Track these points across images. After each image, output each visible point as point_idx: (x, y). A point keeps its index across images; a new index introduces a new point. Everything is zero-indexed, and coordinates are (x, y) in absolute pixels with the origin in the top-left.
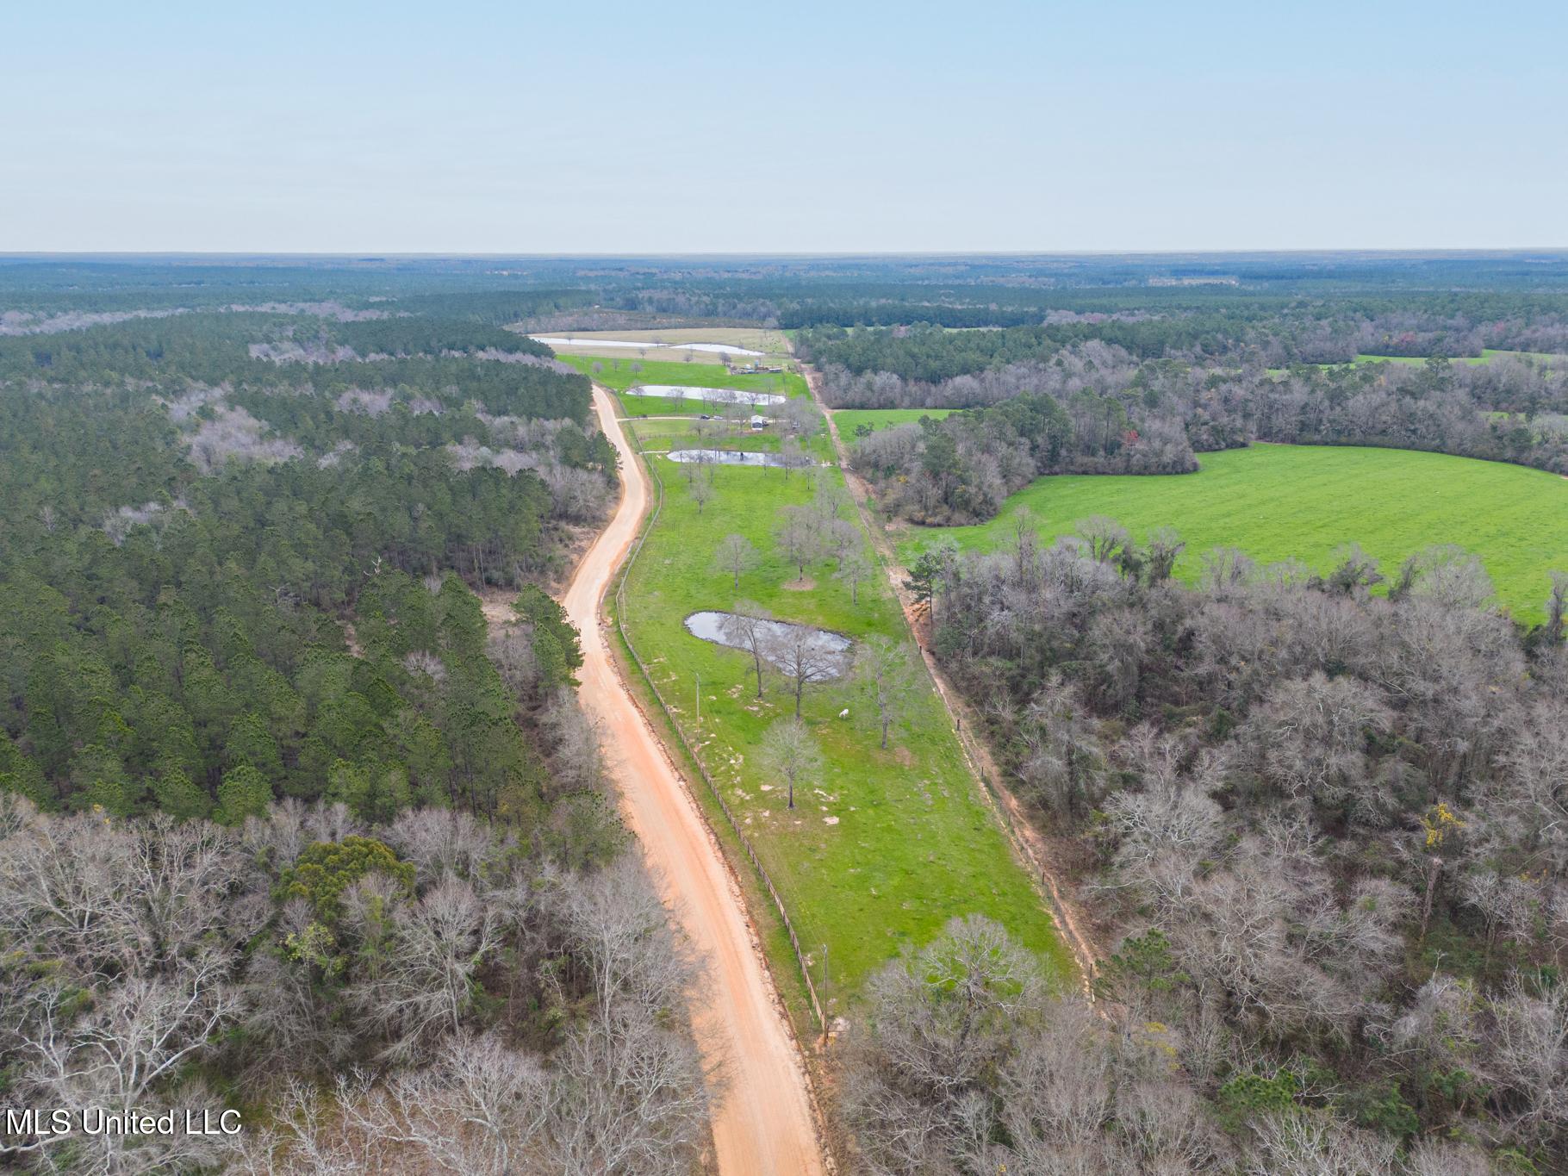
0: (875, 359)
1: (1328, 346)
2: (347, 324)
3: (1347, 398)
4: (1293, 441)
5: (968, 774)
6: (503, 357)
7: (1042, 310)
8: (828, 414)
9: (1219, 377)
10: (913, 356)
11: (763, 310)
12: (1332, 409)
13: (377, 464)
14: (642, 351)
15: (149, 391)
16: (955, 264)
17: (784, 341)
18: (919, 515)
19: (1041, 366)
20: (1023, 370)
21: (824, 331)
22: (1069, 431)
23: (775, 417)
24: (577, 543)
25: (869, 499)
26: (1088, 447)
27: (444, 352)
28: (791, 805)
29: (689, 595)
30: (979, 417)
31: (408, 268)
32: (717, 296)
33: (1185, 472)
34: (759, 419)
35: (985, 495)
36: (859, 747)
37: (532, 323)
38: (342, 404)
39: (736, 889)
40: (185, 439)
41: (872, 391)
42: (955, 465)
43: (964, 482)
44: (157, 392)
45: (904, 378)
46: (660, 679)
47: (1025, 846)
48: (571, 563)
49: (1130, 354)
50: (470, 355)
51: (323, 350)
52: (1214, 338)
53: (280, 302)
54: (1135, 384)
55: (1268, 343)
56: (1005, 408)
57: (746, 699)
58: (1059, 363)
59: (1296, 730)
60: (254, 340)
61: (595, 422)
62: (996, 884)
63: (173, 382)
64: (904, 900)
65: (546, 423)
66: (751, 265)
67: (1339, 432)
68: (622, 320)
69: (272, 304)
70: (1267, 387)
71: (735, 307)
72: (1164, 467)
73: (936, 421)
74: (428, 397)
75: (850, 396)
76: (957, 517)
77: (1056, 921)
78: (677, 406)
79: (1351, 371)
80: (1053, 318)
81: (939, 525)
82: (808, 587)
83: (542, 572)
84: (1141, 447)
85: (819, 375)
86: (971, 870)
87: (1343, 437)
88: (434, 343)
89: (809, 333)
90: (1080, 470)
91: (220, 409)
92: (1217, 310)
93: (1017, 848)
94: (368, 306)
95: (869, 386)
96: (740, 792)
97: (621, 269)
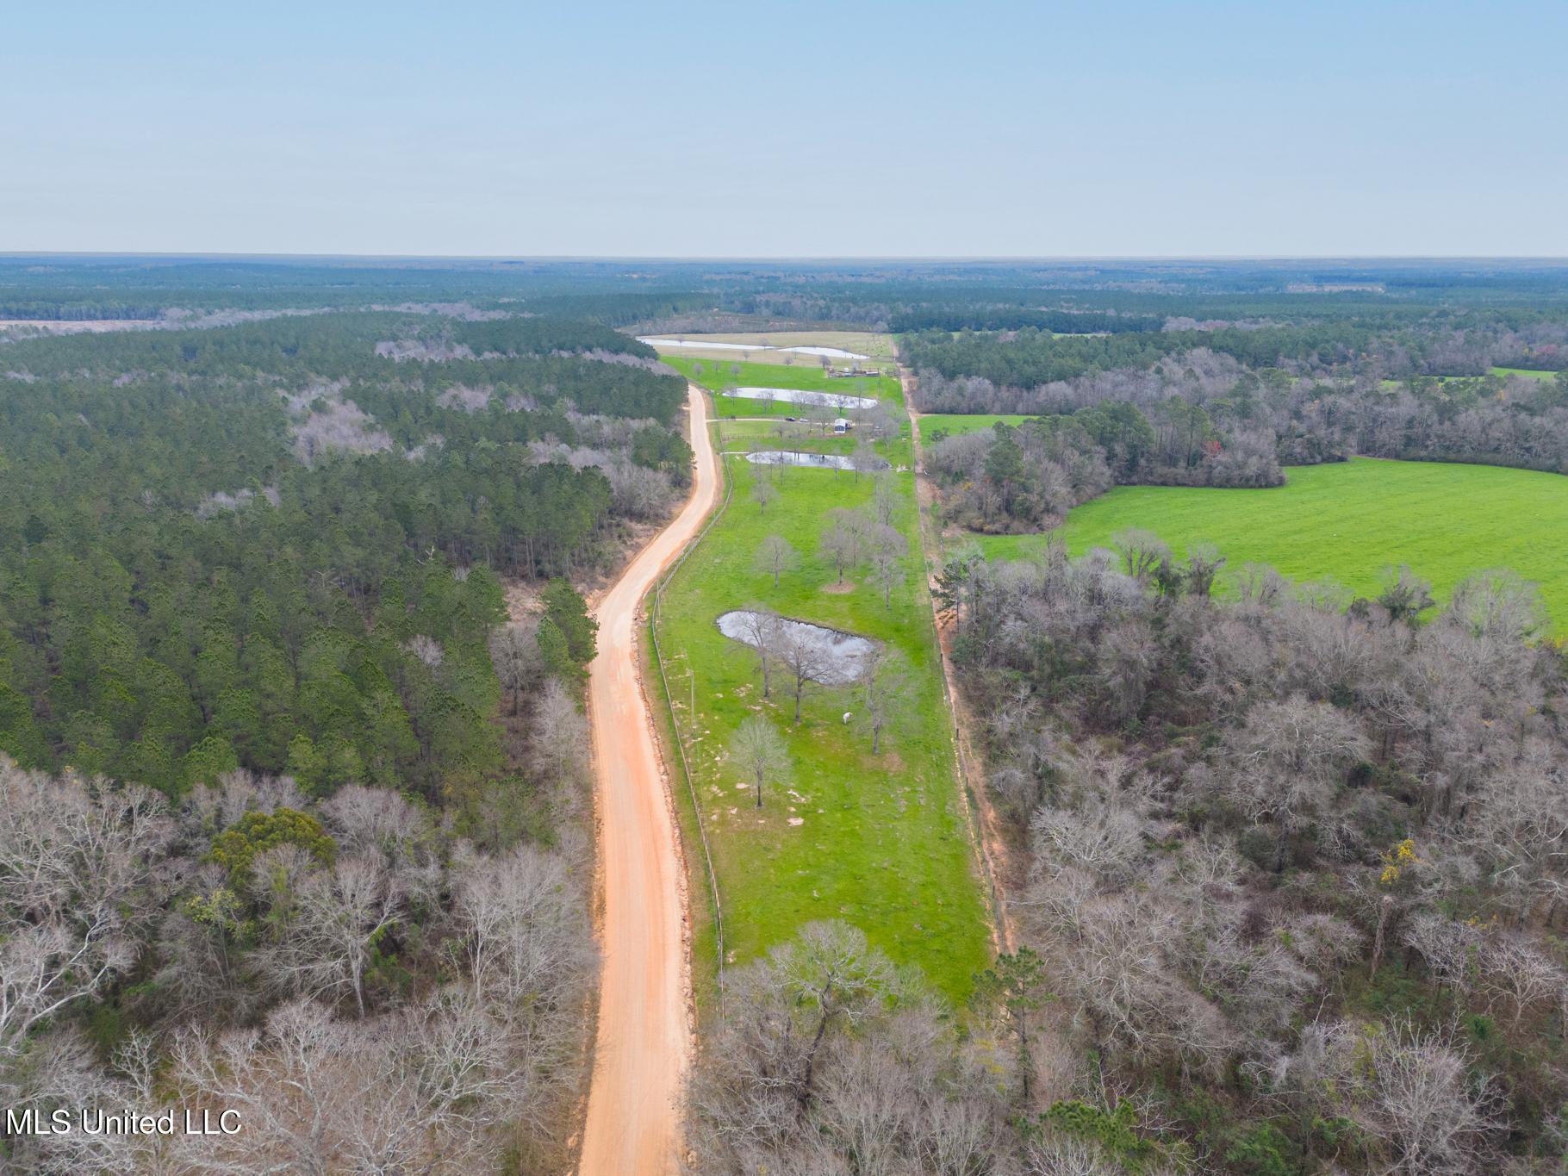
0: (970, 364)
1: (1460, 358)
2: (470, 324)
3: (1458, 413)
4: (1398, 456)
5: (953, 784)
6: (607, 358)
7: (1161, 316)
8: (914, 417)
9: (1325, 388)
10: (1009, 362)
11: (876, 313)
12: (1441, 423)
13: (457, 458)
14: (746, 354)
15: (275, 384)
16: (1086, 269)
17: (889, 344)
18: (977, 523)
19: (1140, 373)
20: (1121, 378)
21: (930, 335)
22: (1150, 440)
23: (858, 420)
24: (636, 540)
25: (935, 505)
26: (1170, 457)
27: (554, 351)
28: (759, 804)
29: (728, 594)
30: (1055, 425)
31: (544, 271)
32: (833, 300)
33: (1269, 485)
34: (842, 422)
35: (1047, 504)
36: (849, 751)
37: (648, 326)
38: (443, 401)
39: (684, 883)
40: (294, 430)
41: (963, 396)
42: (1018, 472)
43: (1026, 489)
44: (282, 386)
45: (996, 383)
46: (675, 675)
47: (988, 858)
48: (625, 559)
49: (1240, 362)
50: (577, 356)
51: (443, 348)
52: (1334, 348)
53: (418, 302)
54: (1234, 394)
55: (1392, 353)
56: (1085, 416)
57: (752, 698)
58: (1159, 371)
59: (1266, 755)
60: (383, 338)
61: (685, 423)
62: (944, 894)
63: (298, 376)
64: (843, 905)
65: (631, 422)
66: (876, 269)
67: (1448, 448)
68: (736, 323)
69: (407, 305)
70: (1372, 400)
71: (848, 311)
72: (1248, 480)
73: (1009, 428)
74: (526, 395)
75: (939, 401)
76: (1016, 525)
77: (995, 935)
78: (766, 408)
79: (1470, 384)
80: (1172, 325)
81: (997, 533)
82: (846, 591)
83: (593, 567)
84: (1224, 459)
85: (914, 379)
86: (922, 878)
87: (1452, 453)
88: (545, 342)
89: (913, 337)
90: (1159, 481)
91: (331, 403)
92: (1348, 318)
93: (980, 859)
94: (496, 306)
95: (961, 391)
96: (715, 789)
97: (746, 273)
